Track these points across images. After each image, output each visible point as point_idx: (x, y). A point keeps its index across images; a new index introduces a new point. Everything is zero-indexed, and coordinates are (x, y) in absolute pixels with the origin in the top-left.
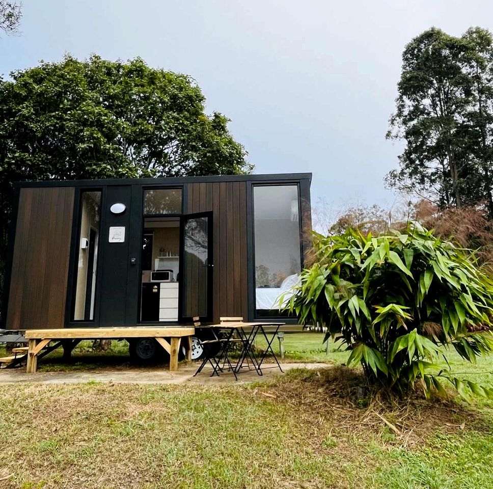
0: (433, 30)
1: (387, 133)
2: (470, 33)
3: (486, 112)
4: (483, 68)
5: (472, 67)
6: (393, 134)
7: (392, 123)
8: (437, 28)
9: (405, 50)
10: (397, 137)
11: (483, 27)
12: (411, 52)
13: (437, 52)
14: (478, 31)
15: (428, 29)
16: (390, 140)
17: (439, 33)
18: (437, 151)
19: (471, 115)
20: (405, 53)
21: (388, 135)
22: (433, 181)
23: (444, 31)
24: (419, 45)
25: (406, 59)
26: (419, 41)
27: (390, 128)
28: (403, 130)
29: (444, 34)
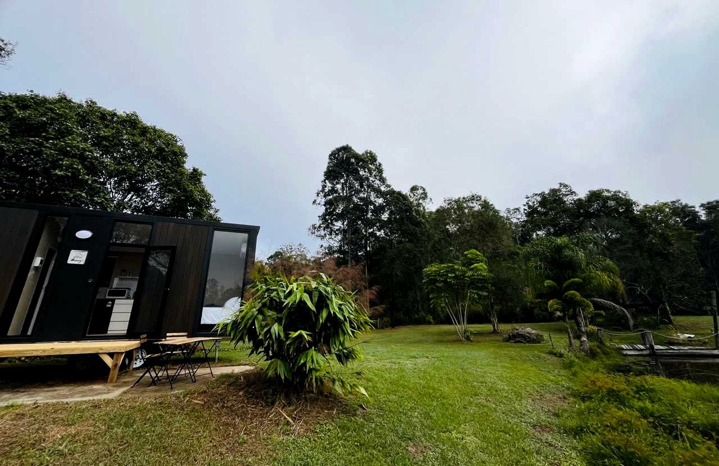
0: (347, 145)
1: (314, 200)
2: (367, 153)
3: (370, 198)
4: (371, 174)
5: (365, 172)
6: (318, 202)
7: (318, 195)
8: (350, 145)
9: (331, 153)
10: (319, 204)
11: (373, 151)
12: (333, 155)
13: (348, 159)
14: (371, 153)
15: (345, 145)
16: (315, 205)
17: (350, 148)
18: (340, 217)
19: (361, 199)
20: (331, 155)
21: (314, 202)
22: (337, 234)
23: (353, 148)
24: (339, 152)
25: (330, 159)
26: (339, 150)
27: (316, 198)
28: (324, 200)
29: (353, 150)
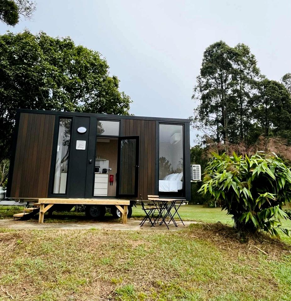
0: (221, 42)
1: (192, 96)
2: (239, 46)
3: (243, 90)
4: (245, 66)
5: (239, 65)
6: (195, 97)
7: (195, 91)
8: (224, 41)
9: (205, 50)
10: (197, 98)
11: (246, 44)
12: (209, 53)
13: (222, 54)
14: (243, 46)
15: (218, 41)
16: (193, 100)
17: (224, 44)
18: (214, 109)
19: (235, 91)
20: (205, 52)
21: (193, 97)
22: (212, 125)
23: (226, 43)
24: (212, 49)
25: (205, 56)
26: (213, 47)
27: (194, 93)
28: (200, 95)
29: (227, 45)
